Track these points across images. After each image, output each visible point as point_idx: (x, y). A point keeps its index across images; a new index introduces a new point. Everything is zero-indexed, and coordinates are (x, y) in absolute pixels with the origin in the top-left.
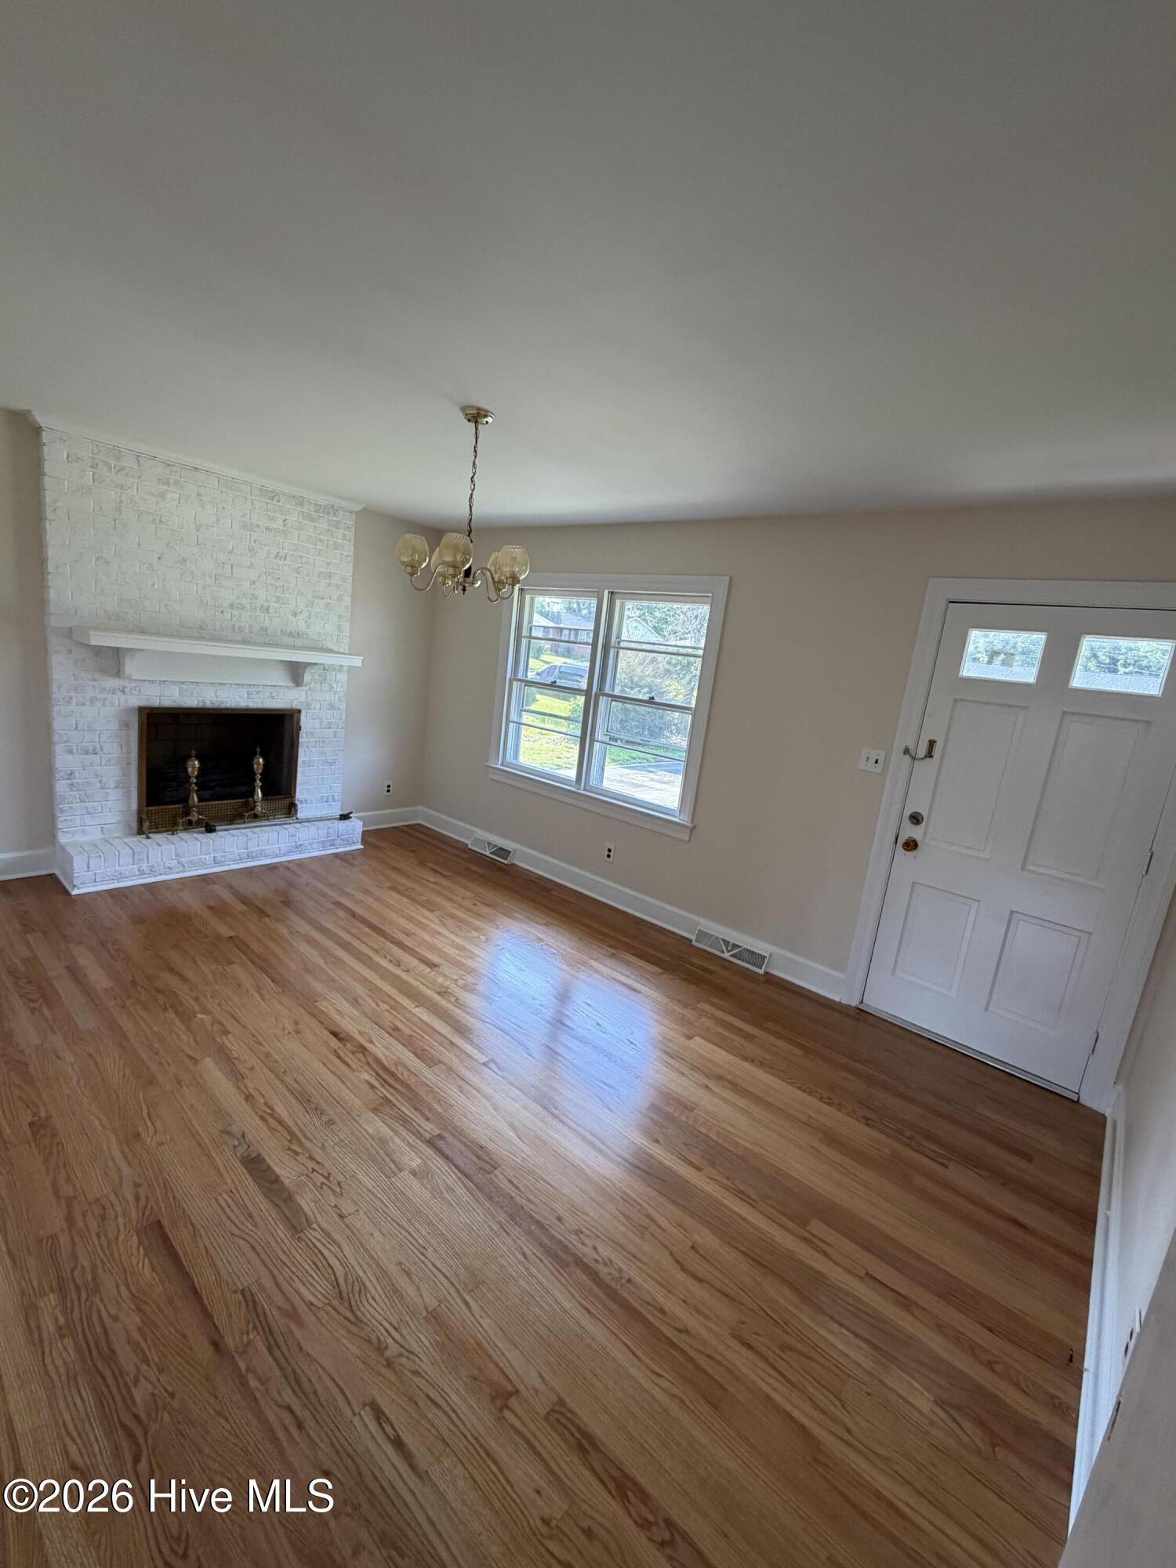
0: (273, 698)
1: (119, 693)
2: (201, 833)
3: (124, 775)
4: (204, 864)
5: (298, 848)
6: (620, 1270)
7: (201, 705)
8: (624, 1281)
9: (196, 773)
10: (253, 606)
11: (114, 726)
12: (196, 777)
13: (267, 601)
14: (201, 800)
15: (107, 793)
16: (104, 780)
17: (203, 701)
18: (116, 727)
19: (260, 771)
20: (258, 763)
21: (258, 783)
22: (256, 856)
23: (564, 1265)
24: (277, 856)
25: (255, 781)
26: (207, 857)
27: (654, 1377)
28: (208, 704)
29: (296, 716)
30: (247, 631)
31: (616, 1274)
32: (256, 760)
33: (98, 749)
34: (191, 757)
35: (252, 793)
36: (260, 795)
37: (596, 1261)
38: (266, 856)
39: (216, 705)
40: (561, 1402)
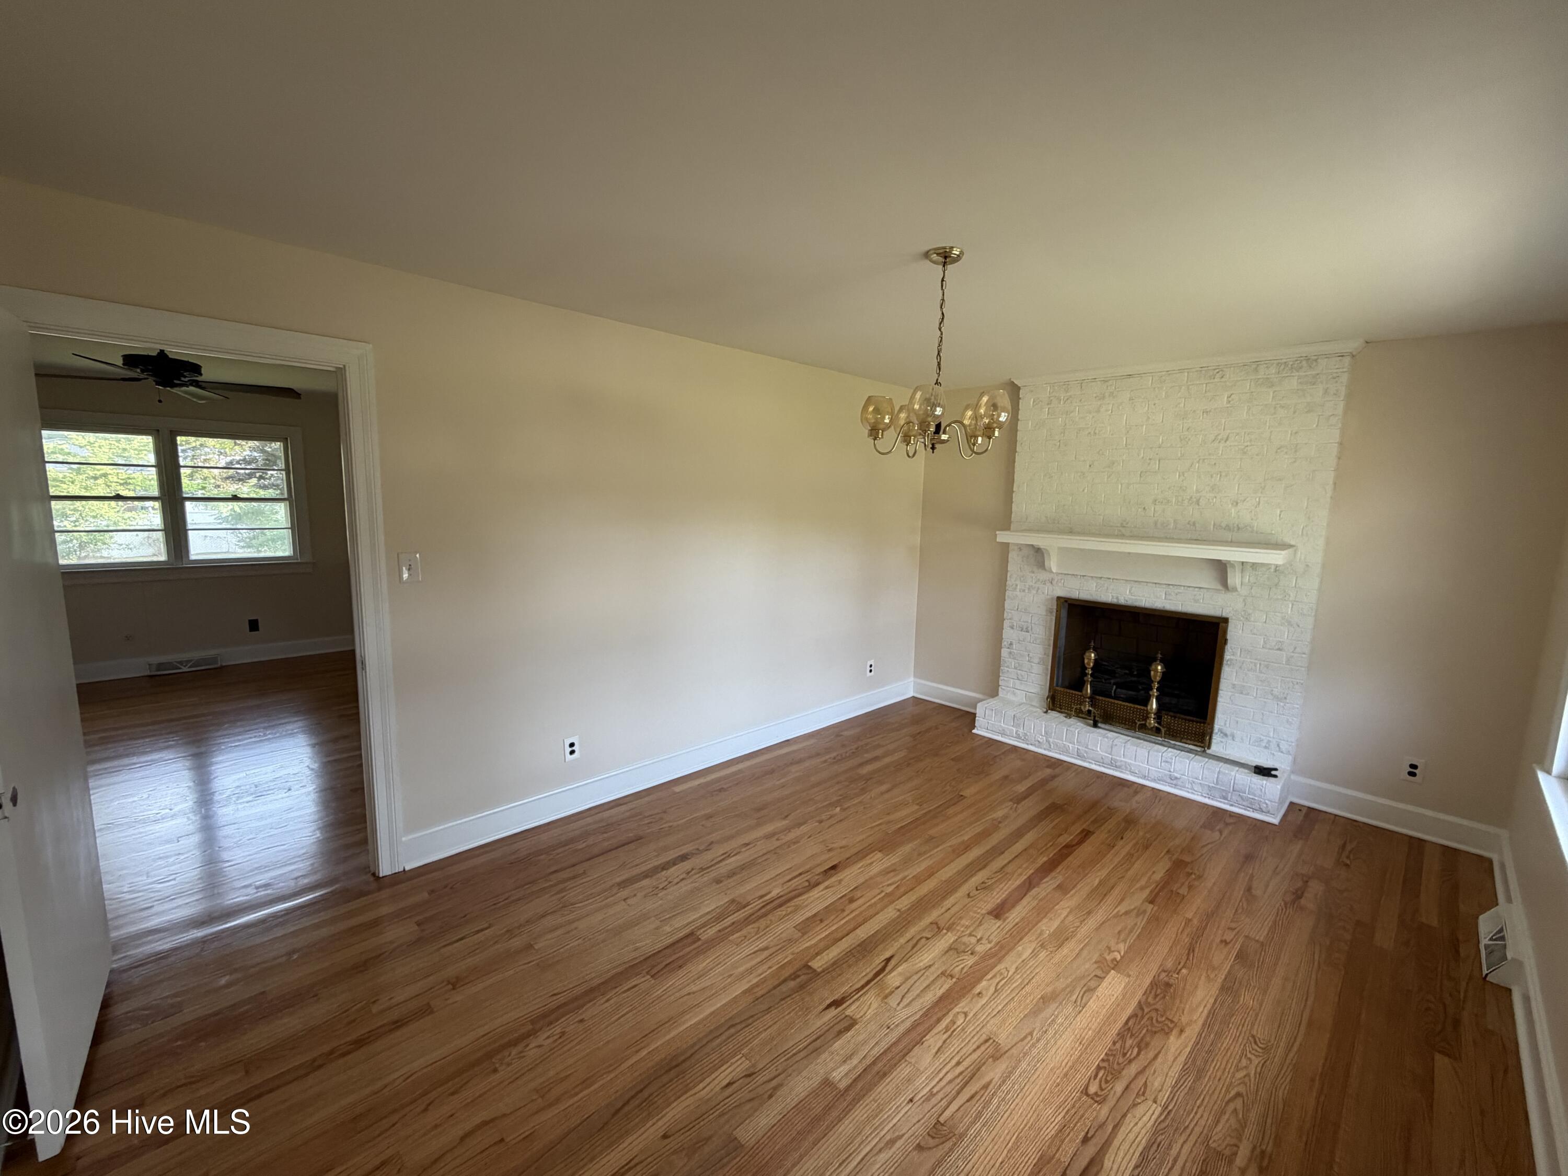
0: (1196, 601)
1: (1048, 584)
2: (1089, 725)
3: (1045, 654)
4: (1066, 751)
5: (1173, 781)
6: (509, 1065)
7: (1115, 601)
8: (497, 1065)
9: (1092, 664)
10: (1180, 499)
11: (1042, 611)
12: (1092, 669)
13: (1197, 491)
14: (1094, 692)
15: (1032, 666)
16: (1031, 655)
17: (1117, 598)
18: (1044, 613)
19: (1158, 679)
20: (1156, 670)
21: (1155, 692)
22: (1120, 767)
23: (533, 1022)
24: (1144, 777)
25: (1152, 689)
26: (1070, 745)
27: (405, 1076)
28: (1122, 601)
29: (1222, 625)
30: (1172, 526)
31: (507, 1060)
32: (1153, 667)
33: (1029, 629)
34: (1089, 649)
35: (1146, 701)
36: (1154, 706)
37: (527, 1045)
38: (1133, 773)
39: (1130, 603)
40: (432, 1012)
